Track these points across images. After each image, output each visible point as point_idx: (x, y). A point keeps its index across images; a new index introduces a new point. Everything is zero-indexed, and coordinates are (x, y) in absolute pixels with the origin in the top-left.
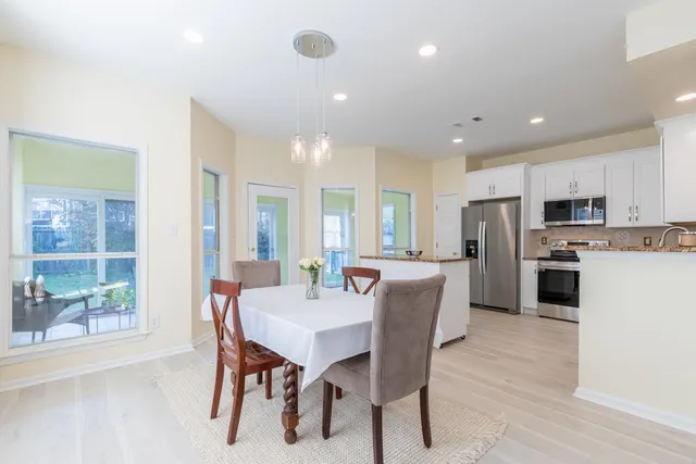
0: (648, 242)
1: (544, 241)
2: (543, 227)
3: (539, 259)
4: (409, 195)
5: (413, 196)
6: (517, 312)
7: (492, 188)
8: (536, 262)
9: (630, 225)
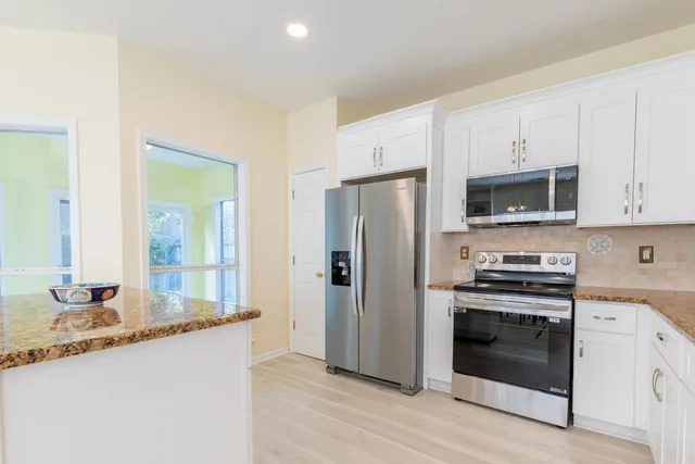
0: (646, 255)
1: (465, 253)
2: (464, 227)
3: (458, 288)
4: (235, 165)
5: (242, 168)
6: (415, 389)
7: (378, 154)
8: (450, 294)
9: (626, 221)
